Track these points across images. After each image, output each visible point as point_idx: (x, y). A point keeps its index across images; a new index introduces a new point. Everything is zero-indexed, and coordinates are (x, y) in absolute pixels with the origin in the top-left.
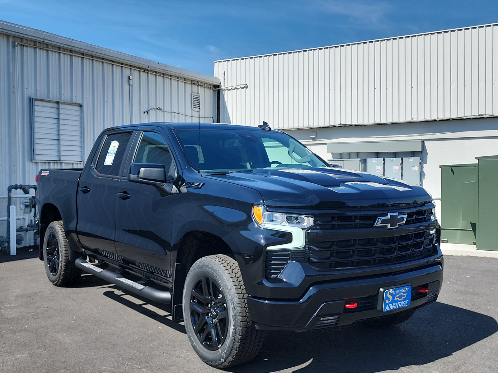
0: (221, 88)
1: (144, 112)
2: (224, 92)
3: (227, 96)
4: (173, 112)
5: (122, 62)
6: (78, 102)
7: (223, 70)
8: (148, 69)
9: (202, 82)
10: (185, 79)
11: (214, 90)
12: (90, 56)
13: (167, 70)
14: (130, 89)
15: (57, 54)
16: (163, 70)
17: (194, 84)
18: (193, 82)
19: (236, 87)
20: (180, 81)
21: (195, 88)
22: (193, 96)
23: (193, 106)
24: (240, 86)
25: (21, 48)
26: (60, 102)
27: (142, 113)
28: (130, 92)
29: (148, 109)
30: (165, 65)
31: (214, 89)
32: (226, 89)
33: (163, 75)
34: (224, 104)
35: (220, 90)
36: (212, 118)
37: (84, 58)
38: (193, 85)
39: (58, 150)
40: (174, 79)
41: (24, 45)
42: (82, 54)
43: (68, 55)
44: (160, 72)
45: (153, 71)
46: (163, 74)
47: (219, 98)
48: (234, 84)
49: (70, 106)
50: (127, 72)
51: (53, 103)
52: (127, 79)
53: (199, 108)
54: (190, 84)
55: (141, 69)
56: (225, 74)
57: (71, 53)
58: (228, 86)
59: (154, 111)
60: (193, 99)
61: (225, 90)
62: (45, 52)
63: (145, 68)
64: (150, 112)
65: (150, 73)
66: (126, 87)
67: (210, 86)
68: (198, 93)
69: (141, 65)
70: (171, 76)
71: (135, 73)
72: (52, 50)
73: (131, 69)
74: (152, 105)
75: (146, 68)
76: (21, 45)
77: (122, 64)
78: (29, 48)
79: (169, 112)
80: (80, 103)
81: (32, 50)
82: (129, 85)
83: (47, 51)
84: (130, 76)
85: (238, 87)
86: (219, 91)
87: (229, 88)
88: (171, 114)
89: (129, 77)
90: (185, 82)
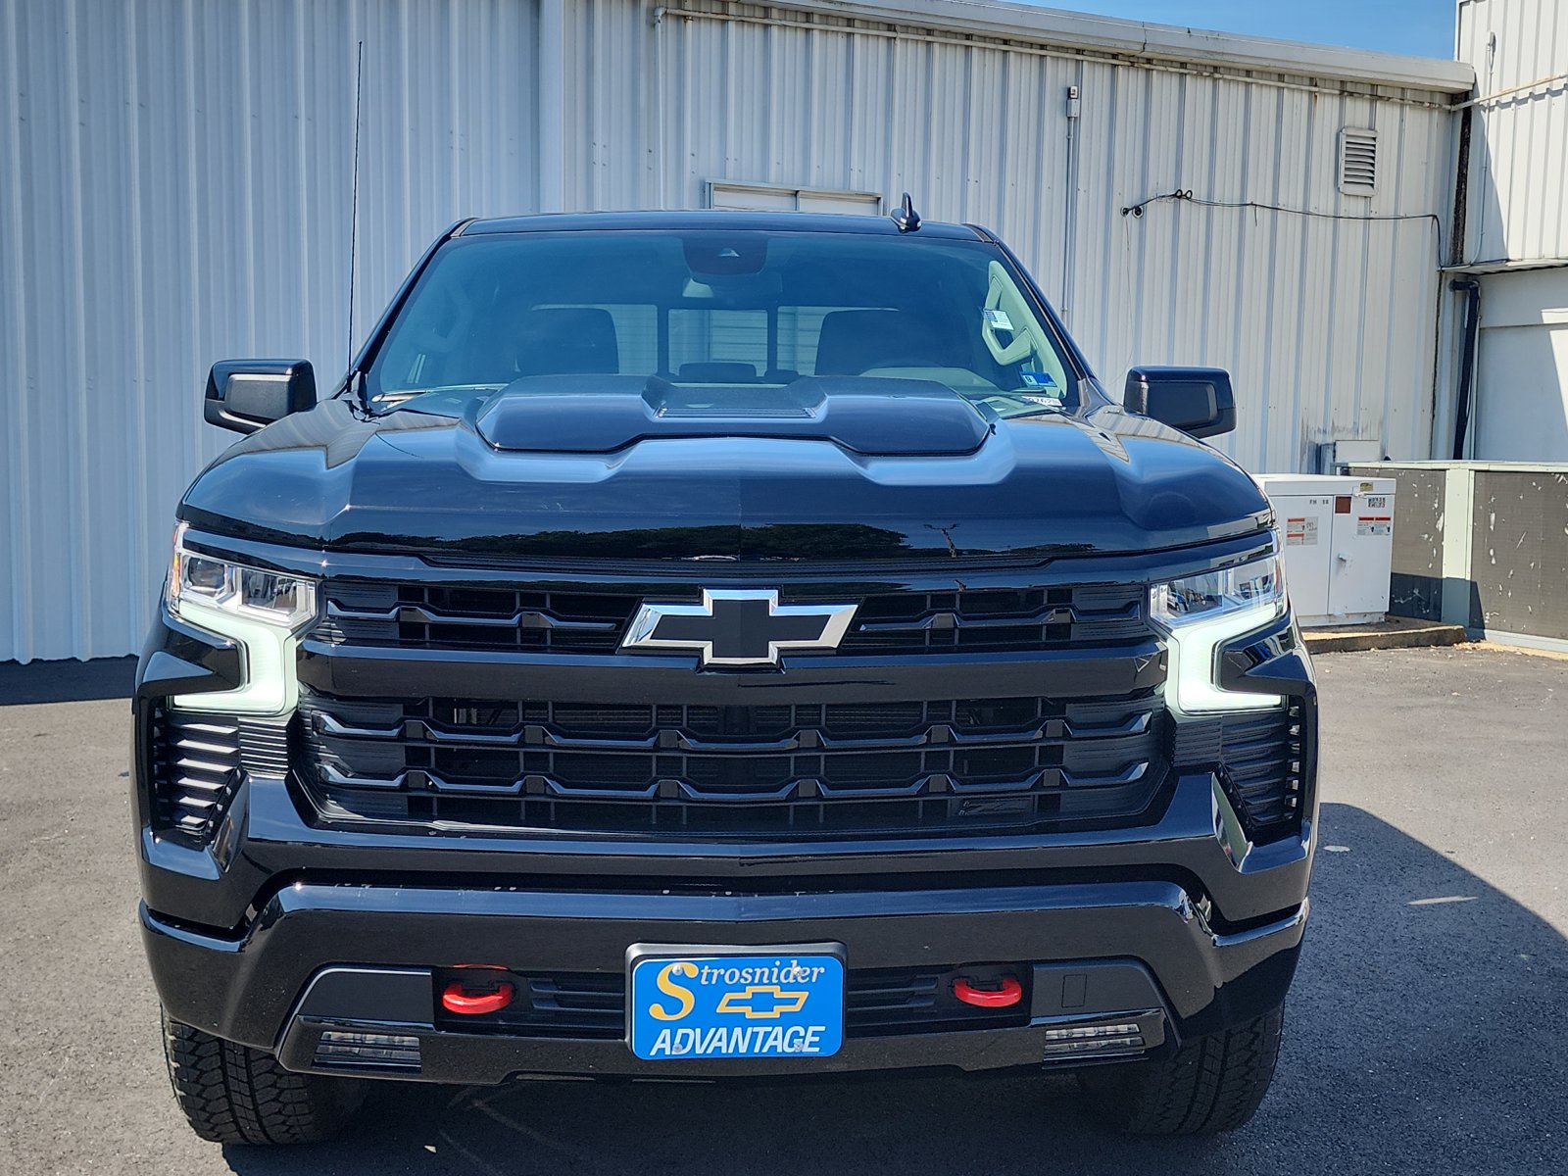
0: (1476, 101)
1: (1126, 212)
2: (1485, 115)
3: (1497, 131)
4: (1252, 204)
5: (1043, 42)
6: (868, 190)
7: (1489, 29)
8: (1146, 54)
9: (1390, 84)
10: (1311, 79)
11: (1449, 111)
12: (920, 31)
13: (1223, 54)
14: (1072, 133)
15: (801, 35)
16: (1208, 52)
17: (1351, 94)
18: (1346, 89)
19: (1530, 90)
20: (1288, 88)
21: (1358, 111)
22: (1343, 140)
23: (1342, 179)
24: (1547, 85)
25: (678, 25)
26: (800, 193)
27: (1116, 213)
28: (1071, 141)
29: (1142, 198)
30: (1216, 36)
31: (1448, 107)
32: (1493, 103)
33: (1214, 71)
34: (1481, 162)
35: (1472, 110)
36: (1435, 217)
37: (895, 38)
38: (1348, 101)
39: (789, 345)
40: (1261, 82)
41: (685, 17)
42: (891, 27)
43: (840, 35)
44: (1195, 61)
45: (1172, 62)
46: (1216, 69)
47: (1465, 141)
48: (1526, 81)
49: (836, 202)
50: (1060, 73)
51: (777, 194)
52: (1061, 97)
53: (1372, 185)
54: (1333, 95)
55: (1116, 58)
56: (1493, 44)
57: (849, 26)
58: (1500, 90)
59: (1168, 206)
60: (1344, 151)
61: (1491, 109)
62: (758, 31)
63: (1132, 53)
64: (1150, 209)
65: (1158, 71)
66: (1055, 126)
67: (1432, 97)
68: (1370, 129)
69: (1114, 43)
70: (1248, 73)
71: (1096, 77)
72: (779, 23)
73: (1077, 61)
74: (1161, 180)
75: (1137, 54)
76: (678, 17)
77: (1041, 48)
78: (703, 25)
79: (1231, 206)
80: (878, 191)
81: (716, 28)
82: (1069, 118)
83: (766, 26)
84: (1072, 88)
85: (1540, 90)
86: (1467, 114)
87: (1505, 99)
88: (1242, 212)
89: (1069, 90)
90: (1310, 92)
